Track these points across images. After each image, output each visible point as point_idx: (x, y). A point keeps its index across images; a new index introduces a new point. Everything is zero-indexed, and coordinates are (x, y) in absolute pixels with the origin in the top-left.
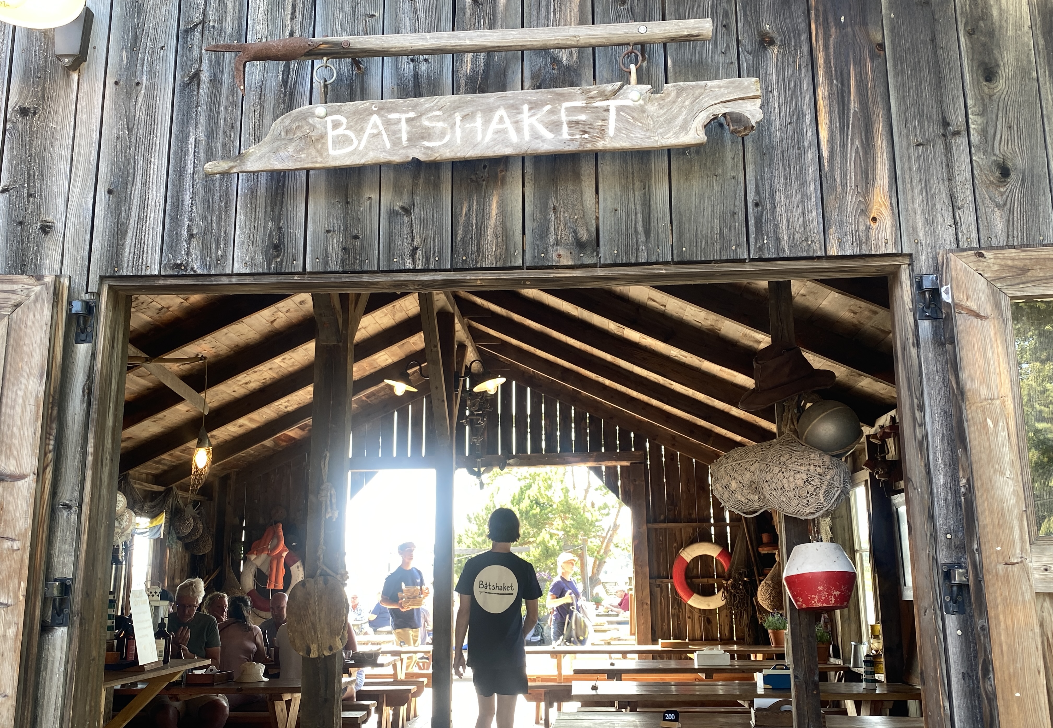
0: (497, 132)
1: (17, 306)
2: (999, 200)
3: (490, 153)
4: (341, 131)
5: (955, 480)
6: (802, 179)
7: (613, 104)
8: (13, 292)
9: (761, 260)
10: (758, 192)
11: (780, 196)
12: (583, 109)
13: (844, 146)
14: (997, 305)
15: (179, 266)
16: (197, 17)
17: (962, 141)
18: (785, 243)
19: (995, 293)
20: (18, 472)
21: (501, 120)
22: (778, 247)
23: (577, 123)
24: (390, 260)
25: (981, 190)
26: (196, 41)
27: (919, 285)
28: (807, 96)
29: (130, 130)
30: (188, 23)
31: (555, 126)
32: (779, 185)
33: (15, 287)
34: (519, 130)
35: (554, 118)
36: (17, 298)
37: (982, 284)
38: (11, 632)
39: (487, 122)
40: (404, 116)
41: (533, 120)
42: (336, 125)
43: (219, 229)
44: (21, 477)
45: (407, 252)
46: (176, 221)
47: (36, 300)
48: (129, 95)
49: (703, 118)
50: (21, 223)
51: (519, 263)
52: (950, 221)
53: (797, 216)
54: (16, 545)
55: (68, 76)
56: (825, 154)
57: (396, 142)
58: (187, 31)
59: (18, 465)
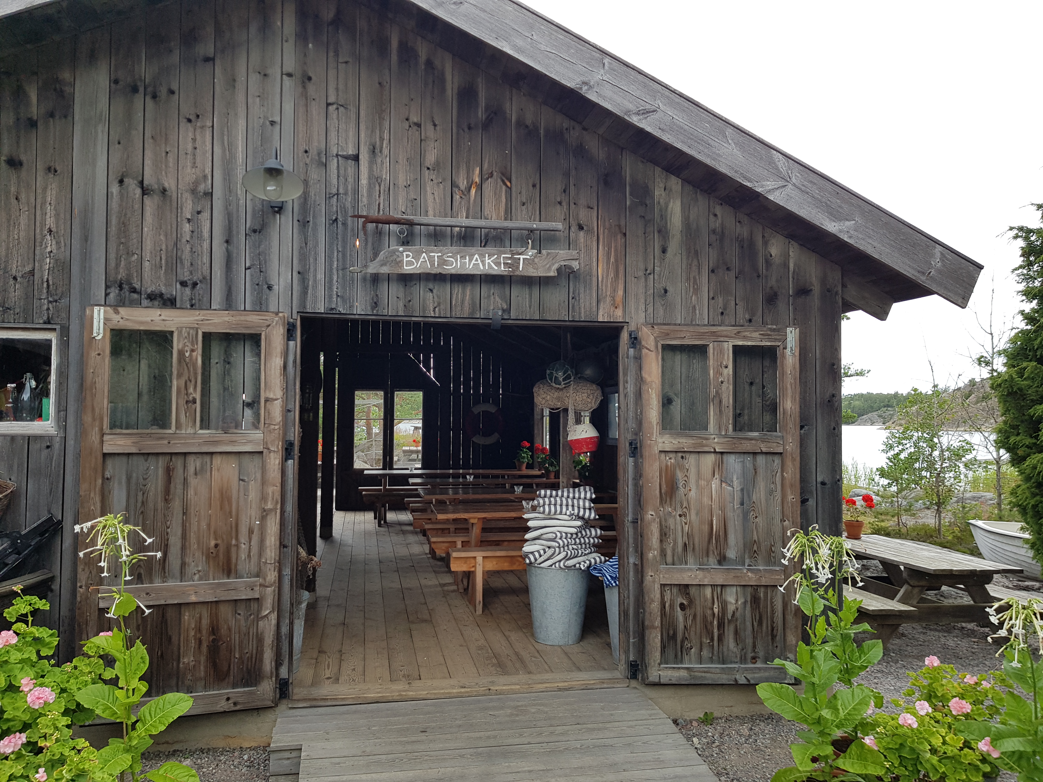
0: (474, 264)
1: (269, 326)
2: (663, 303)
3: (472, 273)
4: (409, 259)
5: (636, 410)
6: (590, 289)
7: (522, 257)
8: (266, 320)
9: (573, 321)
10: (573, 293)
11: (582, 295)
12: (509, 258)
13: (607, 276)
14: (657, 347)
15: (332, 309)
16: (334, 191)
17: (652, 276)
18: (582, 315)
19: (656, 342)
20: (275, 397)
21: (477, 260)
22: (580, 317)
23: (508, 263)
24: (424, 311)
25: (656, 298)
26: (335, 203)
27: (630, 335)
28: (595, 253)
29: (306, 244)
30: (330, 194)
31: (498, 264)
32: (582, 291)
33: (267, 318)
34: (484, 265)
35: (498, 261)
36: (268, 323)
37: (652, 338)
38: (277, 462)
39: (470, 260)
40: (436, 255)
41: (490, 261)
42: (408, 256)
43: (350, 294)
44: (276, 399)
45: (432, 309)
46: (330, 288)
47: (276, 324)
48: (304, 226)
49: (556, 266)
50: (258, 285)
51: (478, 316)
52: (644, 310)
53: (588, 303)
54: (277, 427)
55: (274, 216)
56: (600, 279)
57: (432, 264)
58: (330, 198)
59: (275, 395)
